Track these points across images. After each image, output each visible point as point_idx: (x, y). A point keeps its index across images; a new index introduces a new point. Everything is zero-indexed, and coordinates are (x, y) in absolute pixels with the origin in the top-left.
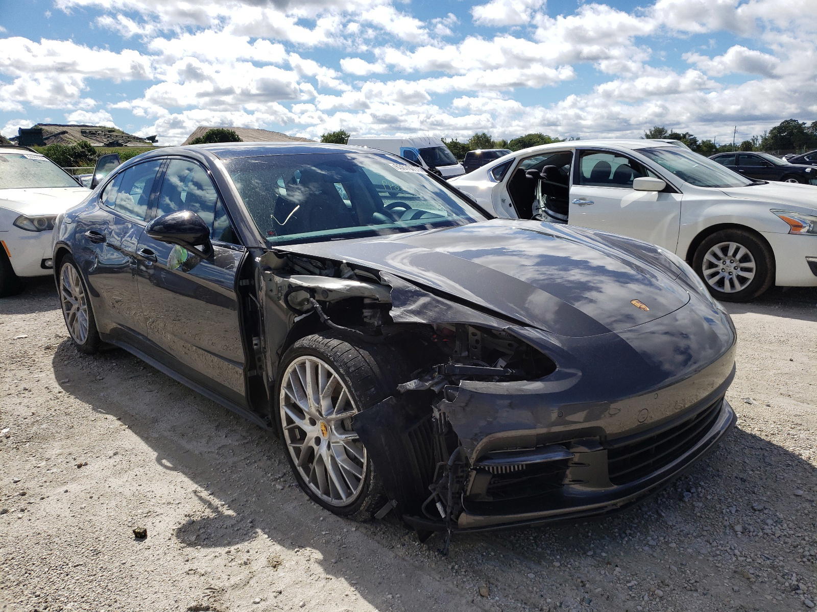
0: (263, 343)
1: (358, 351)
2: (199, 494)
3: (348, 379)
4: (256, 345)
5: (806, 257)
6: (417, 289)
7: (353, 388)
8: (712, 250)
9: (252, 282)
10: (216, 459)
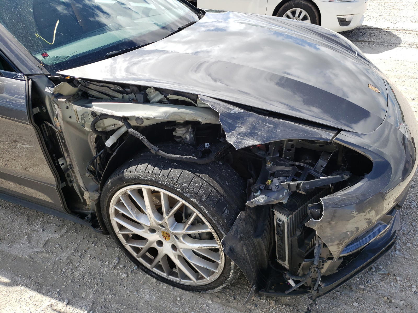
0: (68, 160)
1: (199, 177)
2: (55, 308)
3: (202, 207)
4: (63, 164)
5: (337, 15)
6: (241, 110)
7: (210, 214)
8: (287, 14)
9: (44, 109)
10: (48, 259)
